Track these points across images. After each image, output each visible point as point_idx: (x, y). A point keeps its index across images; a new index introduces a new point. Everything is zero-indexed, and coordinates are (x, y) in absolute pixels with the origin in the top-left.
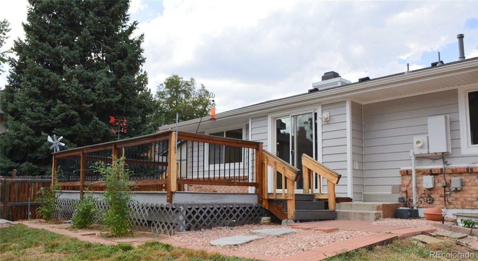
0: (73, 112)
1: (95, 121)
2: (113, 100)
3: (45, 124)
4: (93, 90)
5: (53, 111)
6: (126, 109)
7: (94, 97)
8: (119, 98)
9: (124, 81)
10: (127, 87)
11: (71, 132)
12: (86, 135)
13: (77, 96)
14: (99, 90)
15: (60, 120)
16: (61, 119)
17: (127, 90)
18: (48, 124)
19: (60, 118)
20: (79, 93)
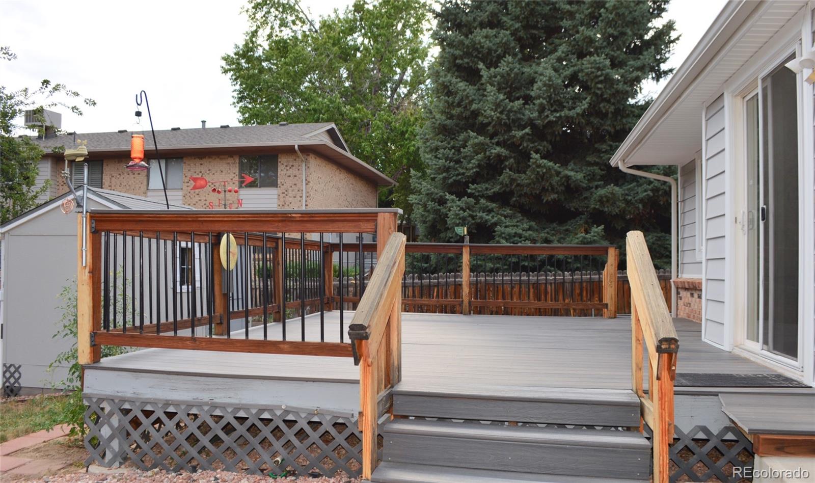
0: (498, 150)
1: (534, 161)
2: (572, 113)
3: (454, 178)
4: (528, 99)
5: (464, 152)
6: (614, 127)
7: (531, 113)
8: (583, 107)
9: (588, 68)
10: (597, 80)
11: (498, 187)
12: (526, 190)
13: (498, 118)
14: (539, 97)
15: (475, 168)
16: (479, 166)
17: (600, 86)
18: (460, 177)
19: (474, 164)
20: (501, 113)
